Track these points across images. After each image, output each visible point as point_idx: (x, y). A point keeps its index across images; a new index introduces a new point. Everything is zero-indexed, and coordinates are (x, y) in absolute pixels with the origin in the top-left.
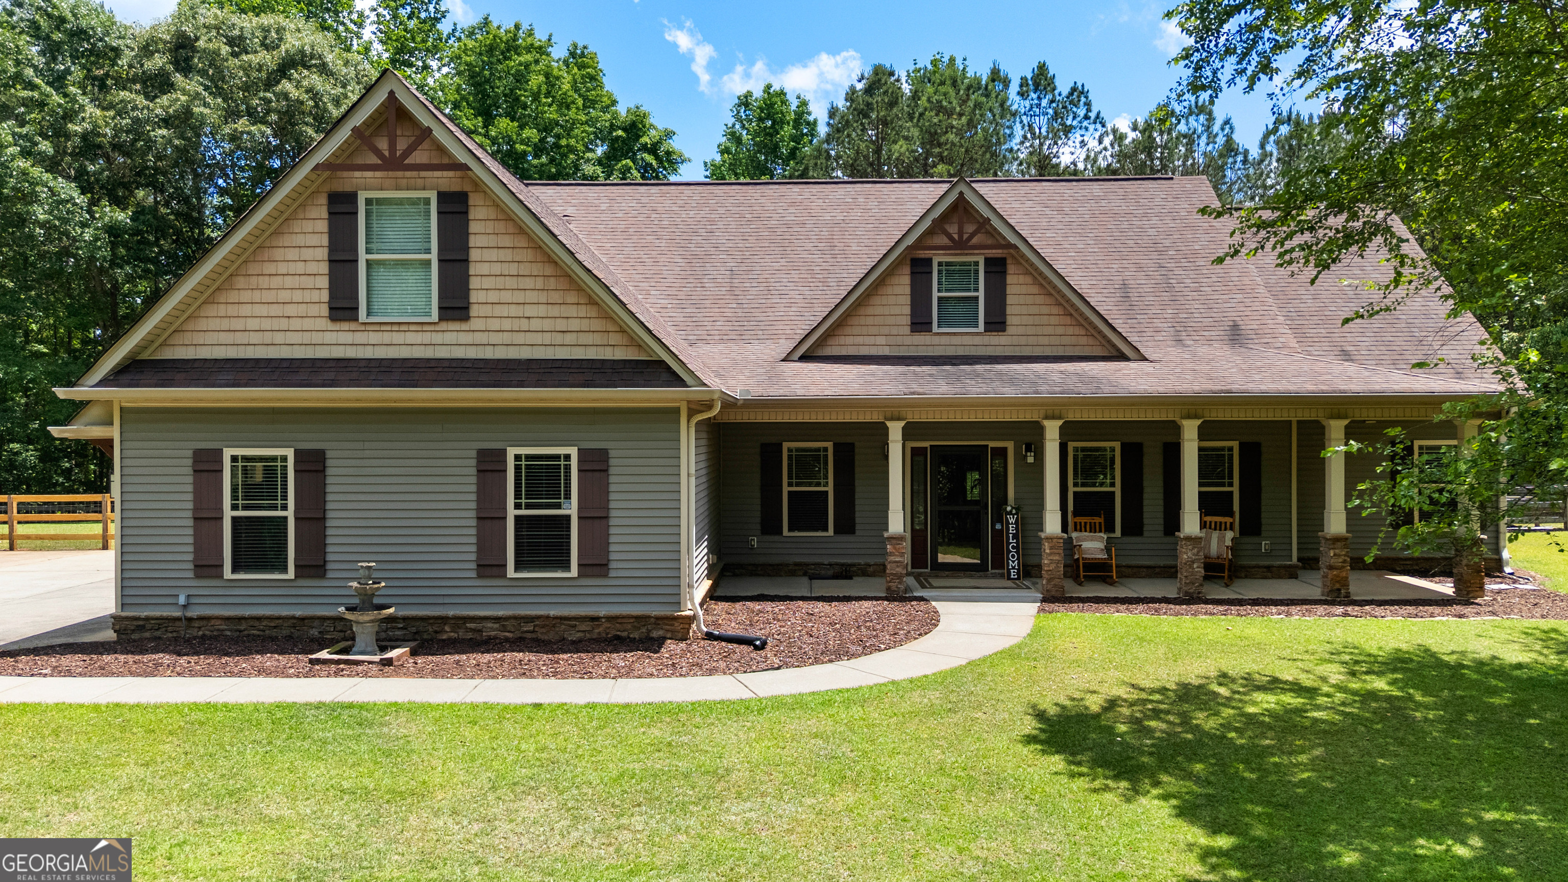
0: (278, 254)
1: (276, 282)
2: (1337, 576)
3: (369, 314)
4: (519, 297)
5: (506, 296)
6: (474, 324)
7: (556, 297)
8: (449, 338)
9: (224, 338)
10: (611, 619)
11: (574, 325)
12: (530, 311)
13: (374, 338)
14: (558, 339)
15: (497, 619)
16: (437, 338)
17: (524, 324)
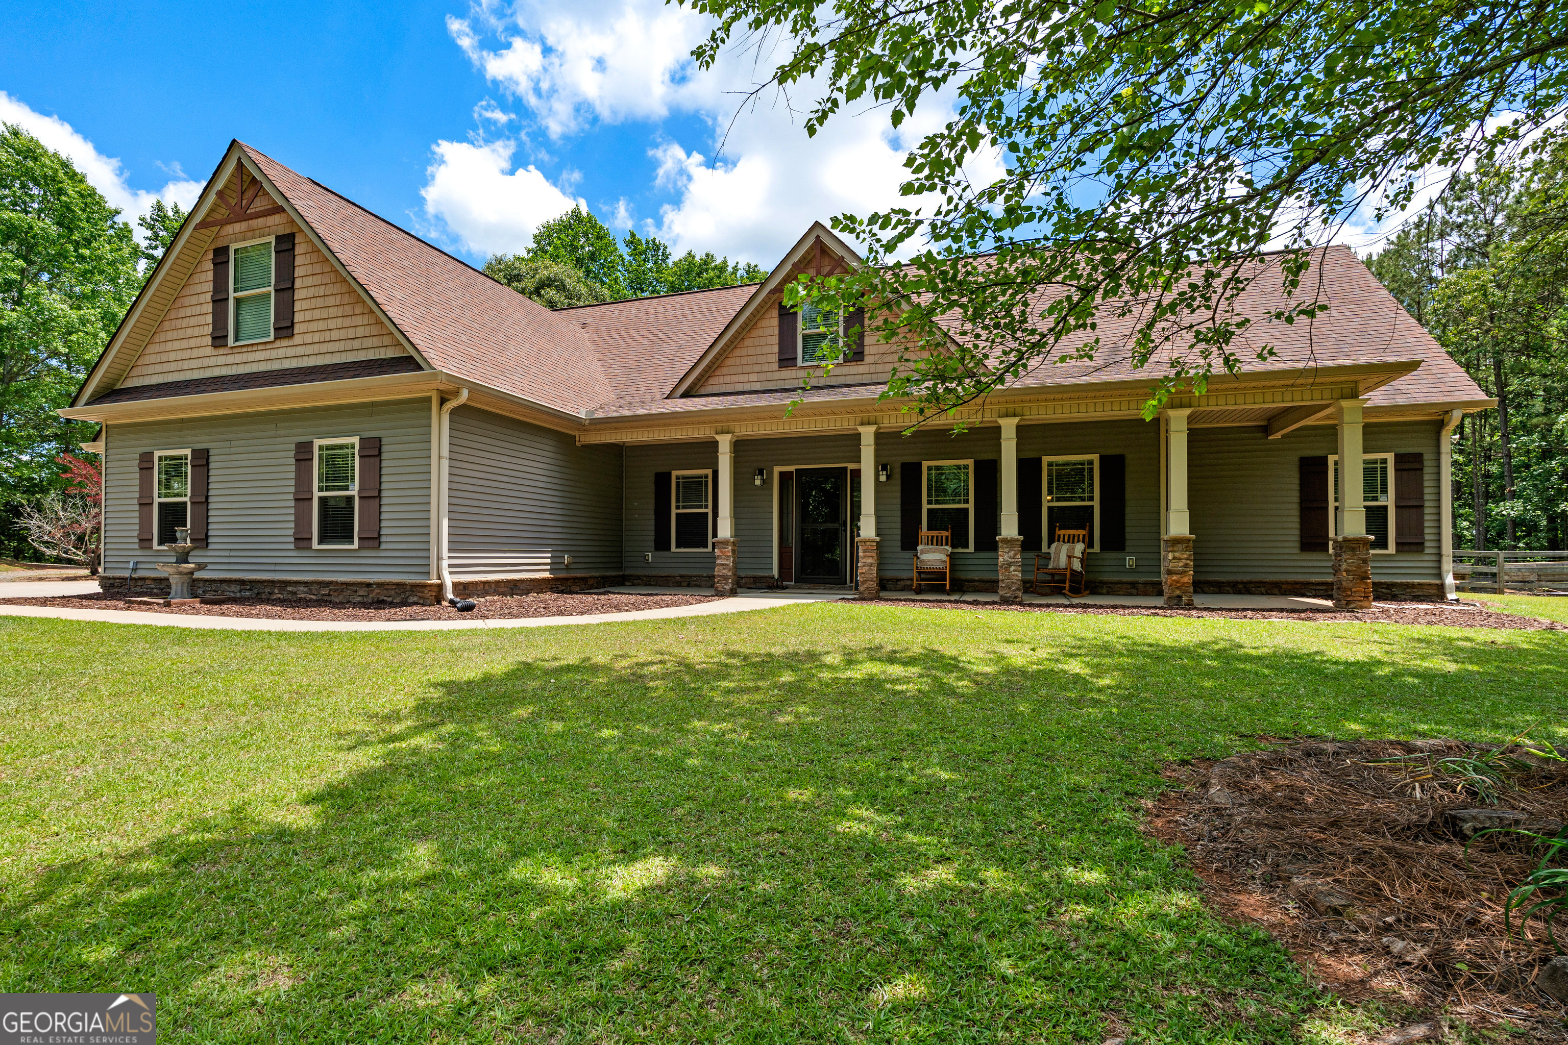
0: (187, 301)
1: (185, 322)
2: (1178, 582)
3: (237, 339)
4: (324, 313)
5: (317, 314)
6: (297, 340)
7: (348, 310)
8: (281, 353)
9: (158, 369)
10: (381, 585)
11: (360, 332)
12: (332, 324)
13: (238, 358)
14: (349, 345)
15: (305, 583)
16: (274, 354)
17: (327, 336)
